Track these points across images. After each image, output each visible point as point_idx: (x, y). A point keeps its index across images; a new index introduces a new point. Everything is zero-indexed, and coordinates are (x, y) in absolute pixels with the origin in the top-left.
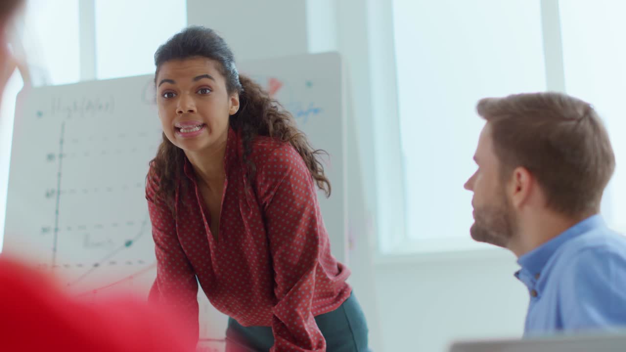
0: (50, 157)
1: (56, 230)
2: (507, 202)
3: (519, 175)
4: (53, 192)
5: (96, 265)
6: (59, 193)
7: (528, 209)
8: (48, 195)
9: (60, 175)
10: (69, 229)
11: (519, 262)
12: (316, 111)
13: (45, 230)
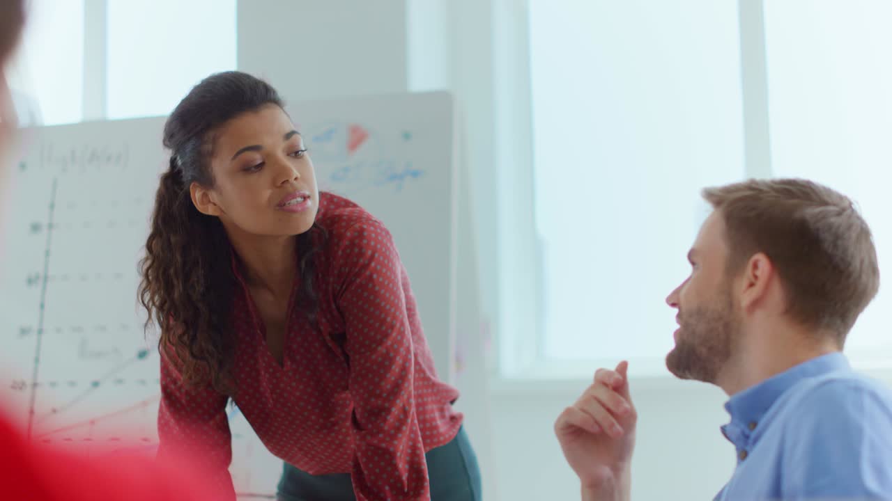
0: (36, 228)
1: (40, 332)
2: (731, 303)
3: (755, 266)
4: (37, 277)
5: (96, 384)
6: (46, 278)
7: (760, 315)
8: (30, 281)
9: (47, 253)
10: (59, 330)
11: (728, 407)
12: (415, 174)
13: (24, 332)
